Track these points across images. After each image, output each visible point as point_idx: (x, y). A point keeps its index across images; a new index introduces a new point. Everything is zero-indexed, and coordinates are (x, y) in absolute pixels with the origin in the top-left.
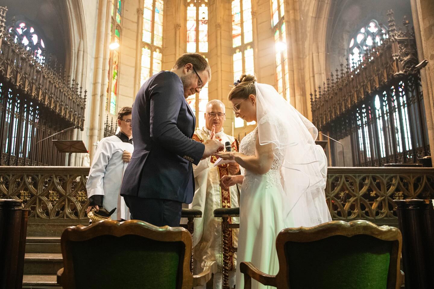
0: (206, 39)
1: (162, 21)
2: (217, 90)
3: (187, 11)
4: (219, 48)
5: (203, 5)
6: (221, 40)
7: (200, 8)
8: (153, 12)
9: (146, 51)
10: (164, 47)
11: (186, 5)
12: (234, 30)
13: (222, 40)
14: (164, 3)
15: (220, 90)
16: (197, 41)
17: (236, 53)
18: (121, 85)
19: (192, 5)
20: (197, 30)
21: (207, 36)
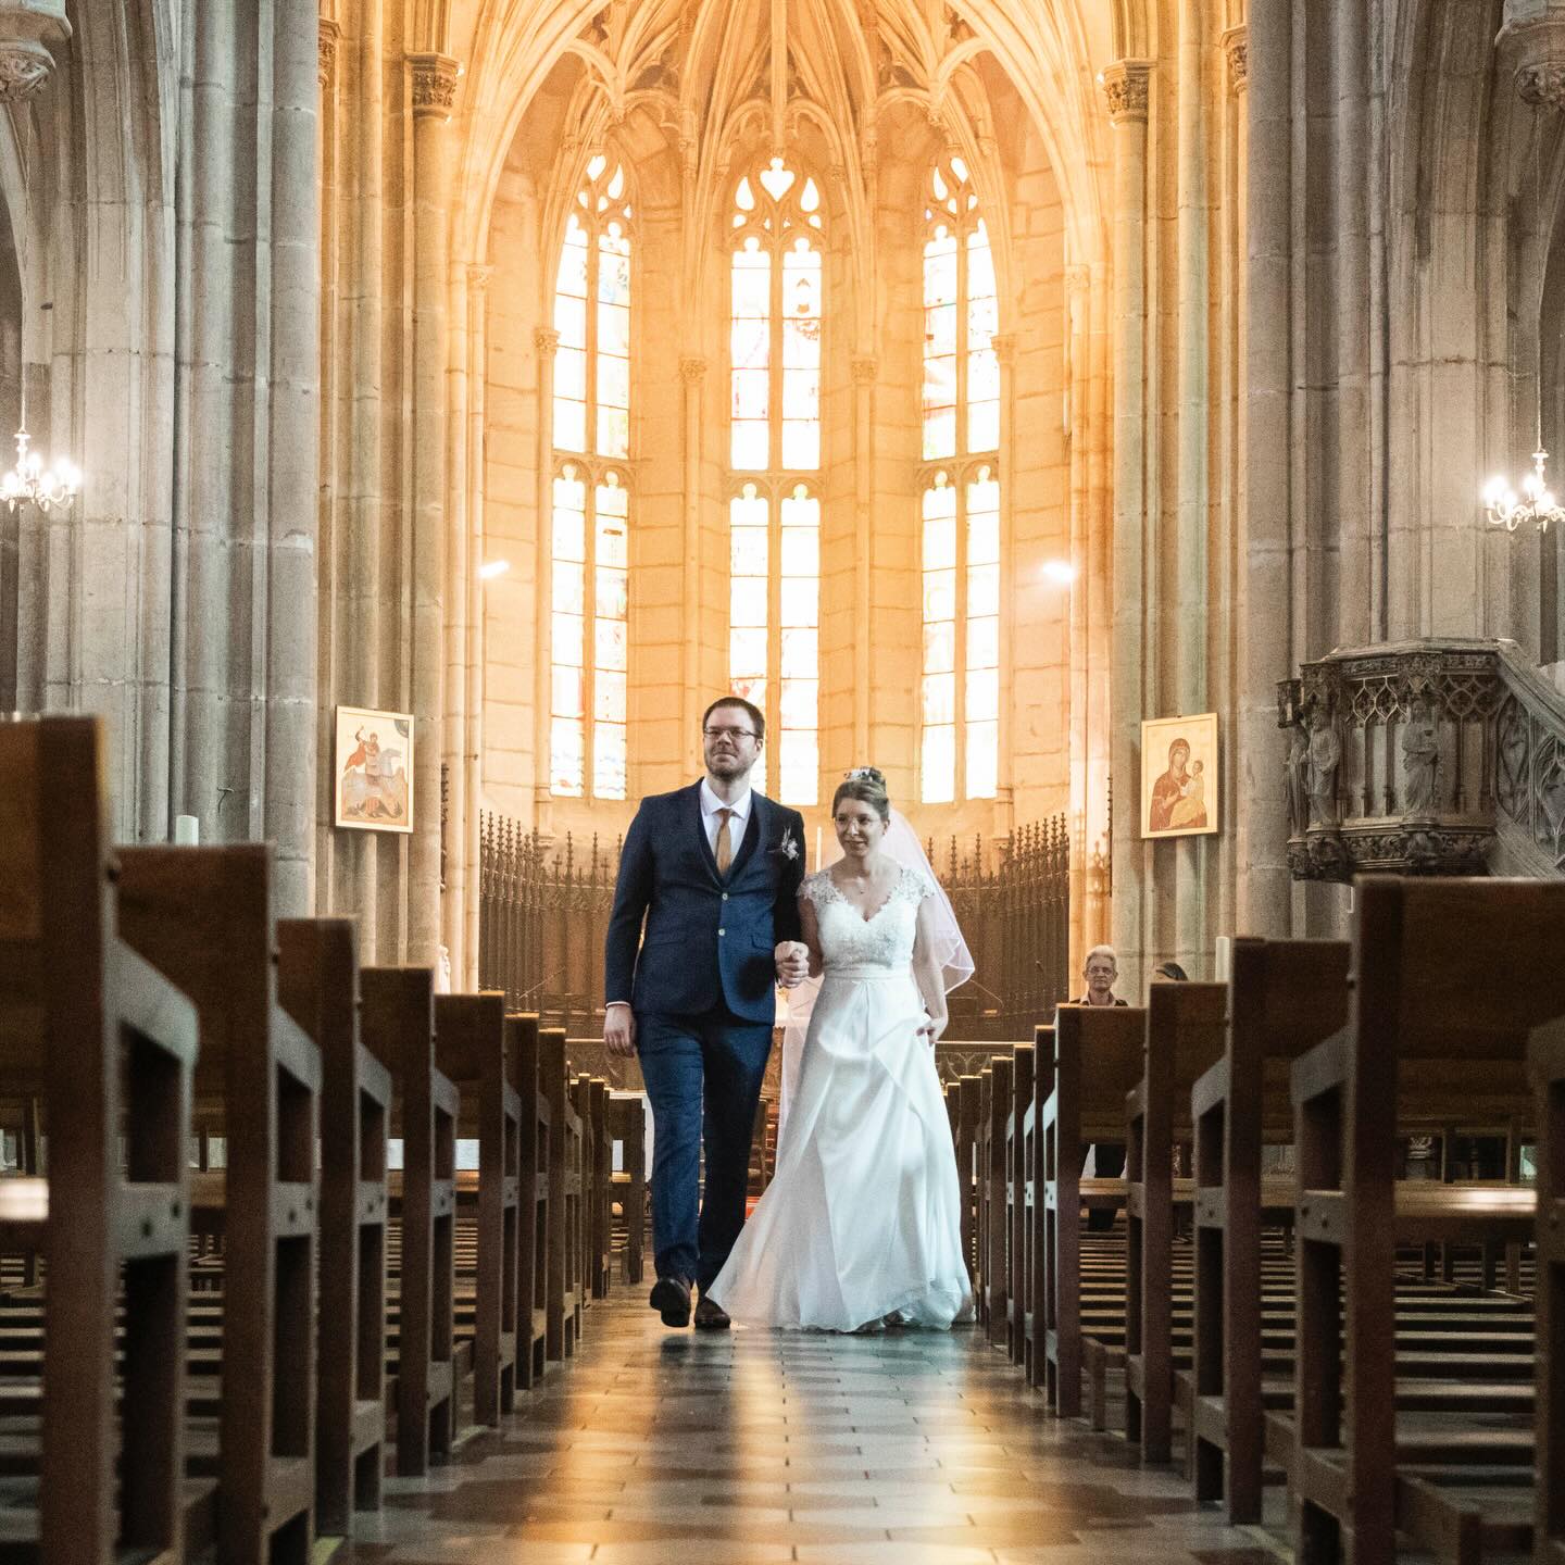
0: (812, 406)
1: (626, 336)
2: (853, 647)
3: (734, 273)
4: (864, 467)
5: (802, 243)
6: (872, 431)
7: (789, 257)
8: (592, 303)
9: (567, 492)
10: (638, 458)
11: (727, 245)
12: (931, 381)
13: (878, 429)
14: (633, 250)
15: (863, 649)
16: (775, 416)
17: (934, 488)
18: (491, 662)
19: (752, 243)
20: (775, 370)
21: (817, 393)
